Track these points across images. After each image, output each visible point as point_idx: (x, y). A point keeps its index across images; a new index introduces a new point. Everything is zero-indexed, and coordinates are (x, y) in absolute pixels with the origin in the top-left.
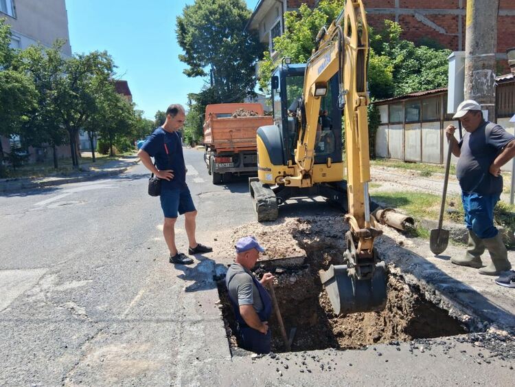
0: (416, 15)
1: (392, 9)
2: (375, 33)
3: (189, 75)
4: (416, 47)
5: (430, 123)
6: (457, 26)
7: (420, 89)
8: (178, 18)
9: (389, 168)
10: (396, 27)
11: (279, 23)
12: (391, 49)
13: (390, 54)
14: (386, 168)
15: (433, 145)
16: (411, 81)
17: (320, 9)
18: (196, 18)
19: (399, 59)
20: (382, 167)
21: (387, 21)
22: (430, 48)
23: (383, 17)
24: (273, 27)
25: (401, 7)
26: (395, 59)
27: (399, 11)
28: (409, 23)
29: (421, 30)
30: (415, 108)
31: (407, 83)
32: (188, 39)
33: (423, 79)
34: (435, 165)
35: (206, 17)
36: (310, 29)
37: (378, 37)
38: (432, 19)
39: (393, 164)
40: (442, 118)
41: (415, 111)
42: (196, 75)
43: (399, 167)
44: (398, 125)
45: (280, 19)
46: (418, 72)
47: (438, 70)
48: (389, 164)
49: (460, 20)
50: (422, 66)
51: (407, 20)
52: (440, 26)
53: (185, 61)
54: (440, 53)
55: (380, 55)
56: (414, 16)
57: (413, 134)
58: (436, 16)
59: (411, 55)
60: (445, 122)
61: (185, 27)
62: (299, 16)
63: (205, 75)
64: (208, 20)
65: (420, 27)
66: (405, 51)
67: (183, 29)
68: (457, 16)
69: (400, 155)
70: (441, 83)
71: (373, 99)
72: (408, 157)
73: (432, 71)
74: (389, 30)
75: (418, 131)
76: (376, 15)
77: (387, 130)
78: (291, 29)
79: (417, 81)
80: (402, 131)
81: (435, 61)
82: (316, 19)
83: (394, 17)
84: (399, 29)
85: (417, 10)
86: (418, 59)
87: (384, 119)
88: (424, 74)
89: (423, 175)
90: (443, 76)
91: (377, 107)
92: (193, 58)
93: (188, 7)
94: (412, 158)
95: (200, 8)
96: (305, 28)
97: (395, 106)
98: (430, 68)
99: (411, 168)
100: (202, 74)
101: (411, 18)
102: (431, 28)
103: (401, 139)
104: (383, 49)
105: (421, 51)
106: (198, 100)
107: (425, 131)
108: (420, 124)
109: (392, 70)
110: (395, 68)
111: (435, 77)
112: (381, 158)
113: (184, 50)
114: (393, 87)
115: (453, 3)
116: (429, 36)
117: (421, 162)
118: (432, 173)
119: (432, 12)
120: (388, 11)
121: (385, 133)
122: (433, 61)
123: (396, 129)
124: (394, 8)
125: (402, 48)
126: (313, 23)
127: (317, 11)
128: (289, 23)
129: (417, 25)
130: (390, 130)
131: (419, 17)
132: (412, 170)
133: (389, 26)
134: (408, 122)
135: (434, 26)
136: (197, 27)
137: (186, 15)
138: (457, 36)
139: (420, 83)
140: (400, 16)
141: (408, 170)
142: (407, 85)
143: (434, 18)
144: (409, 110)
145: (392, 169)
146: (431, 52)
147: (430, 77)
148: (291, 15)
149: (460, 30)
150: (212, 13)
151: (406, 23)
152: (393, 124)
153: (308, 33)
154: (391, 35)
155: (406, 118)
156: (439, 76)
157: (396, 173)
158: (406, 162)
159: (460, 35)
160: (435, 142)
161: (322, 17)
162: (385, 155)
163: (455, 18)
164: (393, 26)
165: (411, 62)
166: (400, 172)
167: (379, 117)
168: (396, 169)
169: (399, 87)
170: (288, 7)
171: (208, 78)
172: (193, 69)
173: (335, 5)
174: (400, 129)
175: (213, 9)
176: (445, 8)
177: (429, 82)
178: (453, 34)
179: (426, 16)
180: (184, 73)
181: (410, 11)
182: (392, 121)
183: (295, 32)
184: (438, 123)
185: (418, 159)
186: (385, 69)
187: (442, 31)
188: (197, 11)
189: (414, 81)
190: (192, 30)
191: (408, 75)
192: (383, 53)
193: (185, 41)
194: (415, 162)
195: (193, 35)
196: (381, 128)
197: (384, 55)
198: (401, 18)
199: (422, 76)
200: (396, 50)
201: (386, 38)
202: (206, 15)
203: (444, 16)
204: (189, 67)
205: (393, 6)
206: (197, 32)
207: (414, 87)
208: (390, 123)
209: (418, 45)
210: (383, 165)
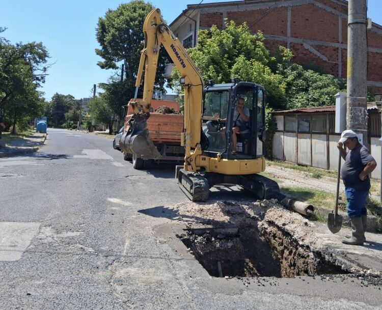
0: (304, 44)
1: (285, 38)
2: (271, 55)
3: (102, 67)
4: (304, 70)
5: (319, 135)
6: (337, 56)
7: (308, 105)
8: (100, 19)
9: (286, 169)
10: (288, 52)
11: (191, 36)
12: (284, 69)
13: (283, 73)
14: (283, 168)
15: (321, 153)
16: (300, 97)
17: (227, 31)
18: (117, 22)
19: (290, 78)
20: (280, 168)
21: (281, 47)
22: (316, 72)
23: (277, 42)
24: (185, 39)
25: (292, 36)
26: (287, 77)
27: (290, 40)
28: (299, 49)
29: (307, 56)
30: (306, 121)
31: (297, 98)
32: (108, 38)
33: (310, 96)
34: (323, 170)
35: (127, 23)
36: (219, 46)
37: (273, 58)
38: (317, 49)
39: (289, 165)
40: (328, 132)
41: (306, 124)
42: (109, 68)
43: (294, 168)
44: (292, 134)
45: (192, 33)
46: (306, 90)
47: (322, 90)
48: (286, 165)
49: (340, 52)
50: (309, 86)
51: (297, 47)
52: (324, 54)
53: (101, 55)
54: (324, 77)
55: (275, 73)
56: (302, 45)
57: (304, 143)
58: (321, 46)
59: (299, 76)
60: (330, 136)
61: (107, 27)
62: (210, 35)
63: (117, 68)
64: (128, 24)
65: (307, 54)
66: (295, 72)
67: (103, 28)
68: (337, 49)
69: (293, 159)
70: (324, 102)
71: (271, 109)
72: (300, 161)
73: (318, 91)
74: (282, 54)
75: (309, 140)
76: (271, 40)
77: (282, 137)
78: (202, 44)
79: (305, 97)
80: (295, 139)
81: (320, 83)
82: (224, 38)
83: (287, 43)
84: (291, 55)
85: (305, 40)
86: (306, 79)
87: (280, 127)
88: (311, 93)
89: (315, 177)
90: (326, 96)
91: (274, 116)
92: (108, 53)
93: (110, 11)
94: (304, 163)
95: (122, 14)
96: (215, 45)
97: (290, 118)
98: (316, 89)
99: (305, 171)
100: (114, 67)
101: (300, 46)
102: (316, 55)
103: (295, 145)
104: (277, 69)
105: (308, 73)
106: (108, 90)
107: (314, 141)
108: (310, 135)
109: (285, 87)
110: (287, 85)
111: (320, 96)
112: (278, 160)
113: (101, 45)
114: (286, 101)
115: (334, 38)
116: (315, 62)
117: (311, 166)
118: (322, 176)
119: (316, 43)
120: (281, 38)
121: (280, 139)
122: (318, 83)
123: (290, 136)
124: (287, 37)
125: (293, 69)
126: (221, 42)
127: (225, 33)
128: (202, 39)
129: (305, 52)
130: (285, 137)
131: (307, 46)
132: (305, 172)
133: (283, 51)
134: (299, 133)
135: (318, 54)
136: (117, 29)
137: (108, 18)
138: (337, 64)
139: (308, 100)
140: (291, 43)
141: (303, 172)
142: (297, 100)
143: (319, 48)
144: (301, 122)
145: (289, 169)
146: (316, 75)
147: (316, 96)
148: (204, 33)
149: (340, 60)
150: (132, 19)
151: (296, 50)
152: (288, 132)
153: (217, 48)
154: (284, 58)
155: (298, 128)
156: (323, 96)
157: (292, 173)
158: (299, 165)
159: (340, 64)
160: (323, 151)
161: (229, 38)
162: (281, 157)
163: (336, 49)
164: (286, 52)
165: (300, 82)
166: (296, 172)
167: (276, 124)
168: (292, 170)
169: (291, 101)
170: (200, 25)
171: (119, 71)
172: (107, 62)
173: (239, 30)
174: (293, 137)
175: (134, 17)
176: (328, 41)
177: (315, 100)
178: (335, 62)
179: (312, 46)
180: (98, 64)
181: (300, 41)
182: (286, 129)
183: (206, 46)
184: (325, 136)
185: (309, 164)
186: (280, 86)
187: (325, 59)
188: (119, 16)
189: (302, 98)
190: (113, 31)
191: (298, 91)
192: (277, 72)
193: (105, 39)
194: (306, 166)
195: (113, 35)
196: (277, 134)
197: (279, 74)
198: (292, 45)
199: (309, 94)
200: (288, 71)
201: (280, 60)
202: (127, 20)
203: (327, 47)
204: (103, 60)
205: (285, 35)
206: (117, 33)
207: (303, 102)
208: (285, 131)
209: (306, 69)
210: (281, 166)
